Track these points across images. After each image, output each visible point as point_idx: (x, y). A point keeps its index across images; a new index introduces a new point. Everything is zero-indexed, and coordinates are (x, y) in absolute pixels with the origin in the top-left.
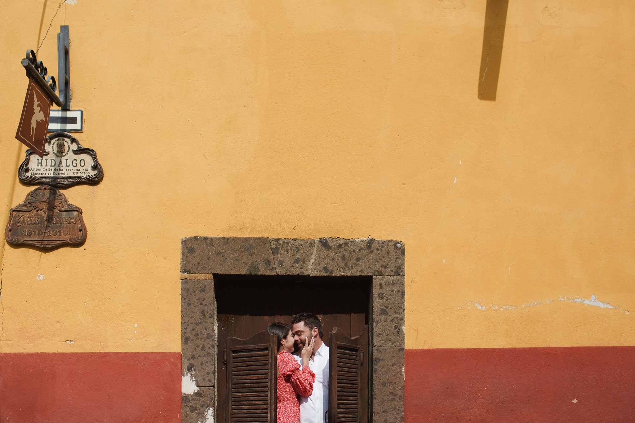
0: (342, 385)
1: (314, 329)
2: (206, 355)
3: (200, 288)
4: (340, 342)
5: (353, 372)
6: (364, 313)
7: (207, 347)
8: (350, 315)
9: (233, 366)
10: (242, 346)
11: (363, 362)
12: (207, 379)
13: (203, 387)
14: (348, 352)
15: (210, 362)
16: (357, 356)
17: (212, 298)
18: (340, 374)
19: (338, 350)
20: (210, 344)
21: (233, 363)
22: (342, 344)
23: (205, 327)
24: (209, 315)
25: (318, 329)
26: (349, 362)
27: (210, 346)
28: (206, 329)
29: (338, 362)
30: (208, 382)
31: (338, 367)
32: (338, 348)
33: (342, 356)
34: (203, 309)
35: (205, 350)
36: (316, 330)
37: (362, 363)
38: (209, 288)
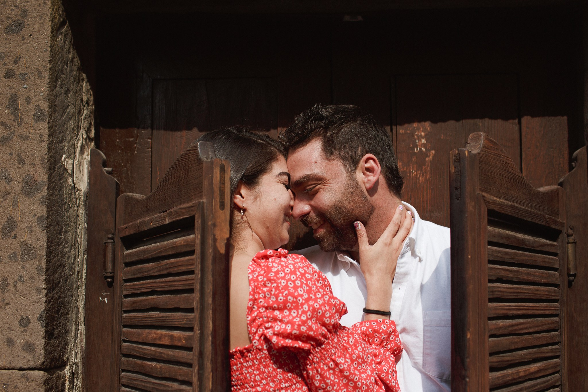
0: (508, 375)
1: (362, 162)
2: (19, 254)
3: (8, 18)
4: (500, 198)
5: (547, 312)
6: (563, 116)
7: (21, 225)
8: (520, 123)
9: (125, 292)
10: (138, 222)
11: (574, 275)
12: (20, 342)
13: (5, 369)
14: (529, 240)
15: (32, 278)
16: (555, 254)
17: (46, 51)
18: (501, 332)
19: (490, 228)
20: (34, 216)
21: (126, 281)
22: (507, 206)
23: (19, 155)
24: (33, 113)
25: (381, 161)
26: (531, 278)
27: (35, 220)
28: (21, 161)
29: (490, 281)
30: (24, 353)
31: (491, 300)
32: (491, 223)
33: (506, 253)
34: (13, 91)
35: (15, 237)
36: (371, 163)
37: (572, 278)
38: (38, 18)
